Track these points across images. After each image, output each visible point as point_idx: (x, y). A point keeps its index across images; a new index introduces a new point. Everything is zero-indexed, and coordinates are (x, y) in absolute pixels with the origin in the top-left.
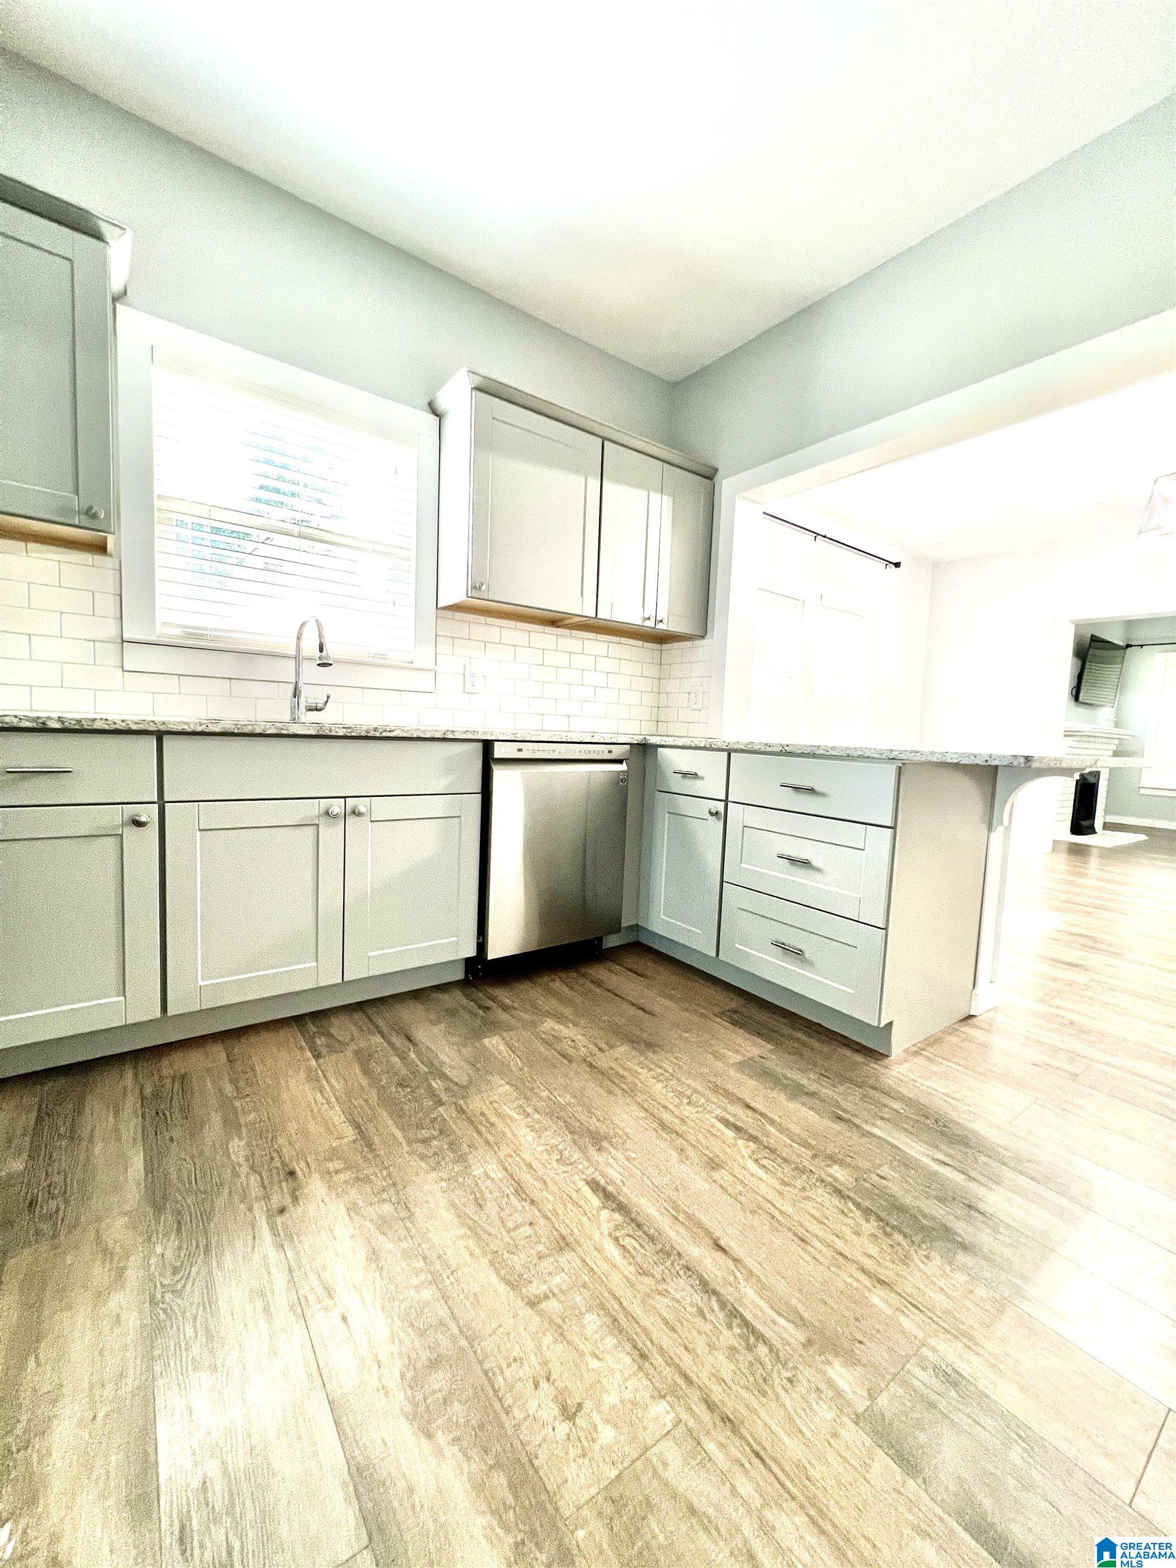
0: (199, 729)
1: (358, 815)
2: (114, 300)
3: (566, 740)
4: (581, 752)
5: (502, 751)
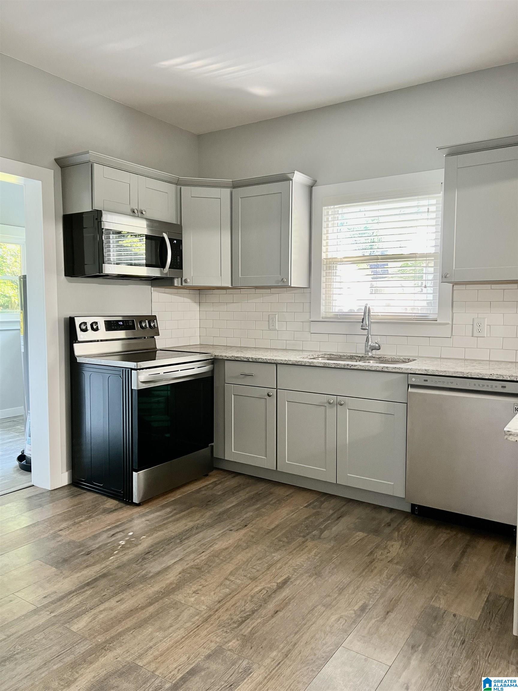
0: (285, 362)
1: (341, 405)
2: (312, 187)
3: (465, 376)
4: (475, 385)
5: (414, 380)
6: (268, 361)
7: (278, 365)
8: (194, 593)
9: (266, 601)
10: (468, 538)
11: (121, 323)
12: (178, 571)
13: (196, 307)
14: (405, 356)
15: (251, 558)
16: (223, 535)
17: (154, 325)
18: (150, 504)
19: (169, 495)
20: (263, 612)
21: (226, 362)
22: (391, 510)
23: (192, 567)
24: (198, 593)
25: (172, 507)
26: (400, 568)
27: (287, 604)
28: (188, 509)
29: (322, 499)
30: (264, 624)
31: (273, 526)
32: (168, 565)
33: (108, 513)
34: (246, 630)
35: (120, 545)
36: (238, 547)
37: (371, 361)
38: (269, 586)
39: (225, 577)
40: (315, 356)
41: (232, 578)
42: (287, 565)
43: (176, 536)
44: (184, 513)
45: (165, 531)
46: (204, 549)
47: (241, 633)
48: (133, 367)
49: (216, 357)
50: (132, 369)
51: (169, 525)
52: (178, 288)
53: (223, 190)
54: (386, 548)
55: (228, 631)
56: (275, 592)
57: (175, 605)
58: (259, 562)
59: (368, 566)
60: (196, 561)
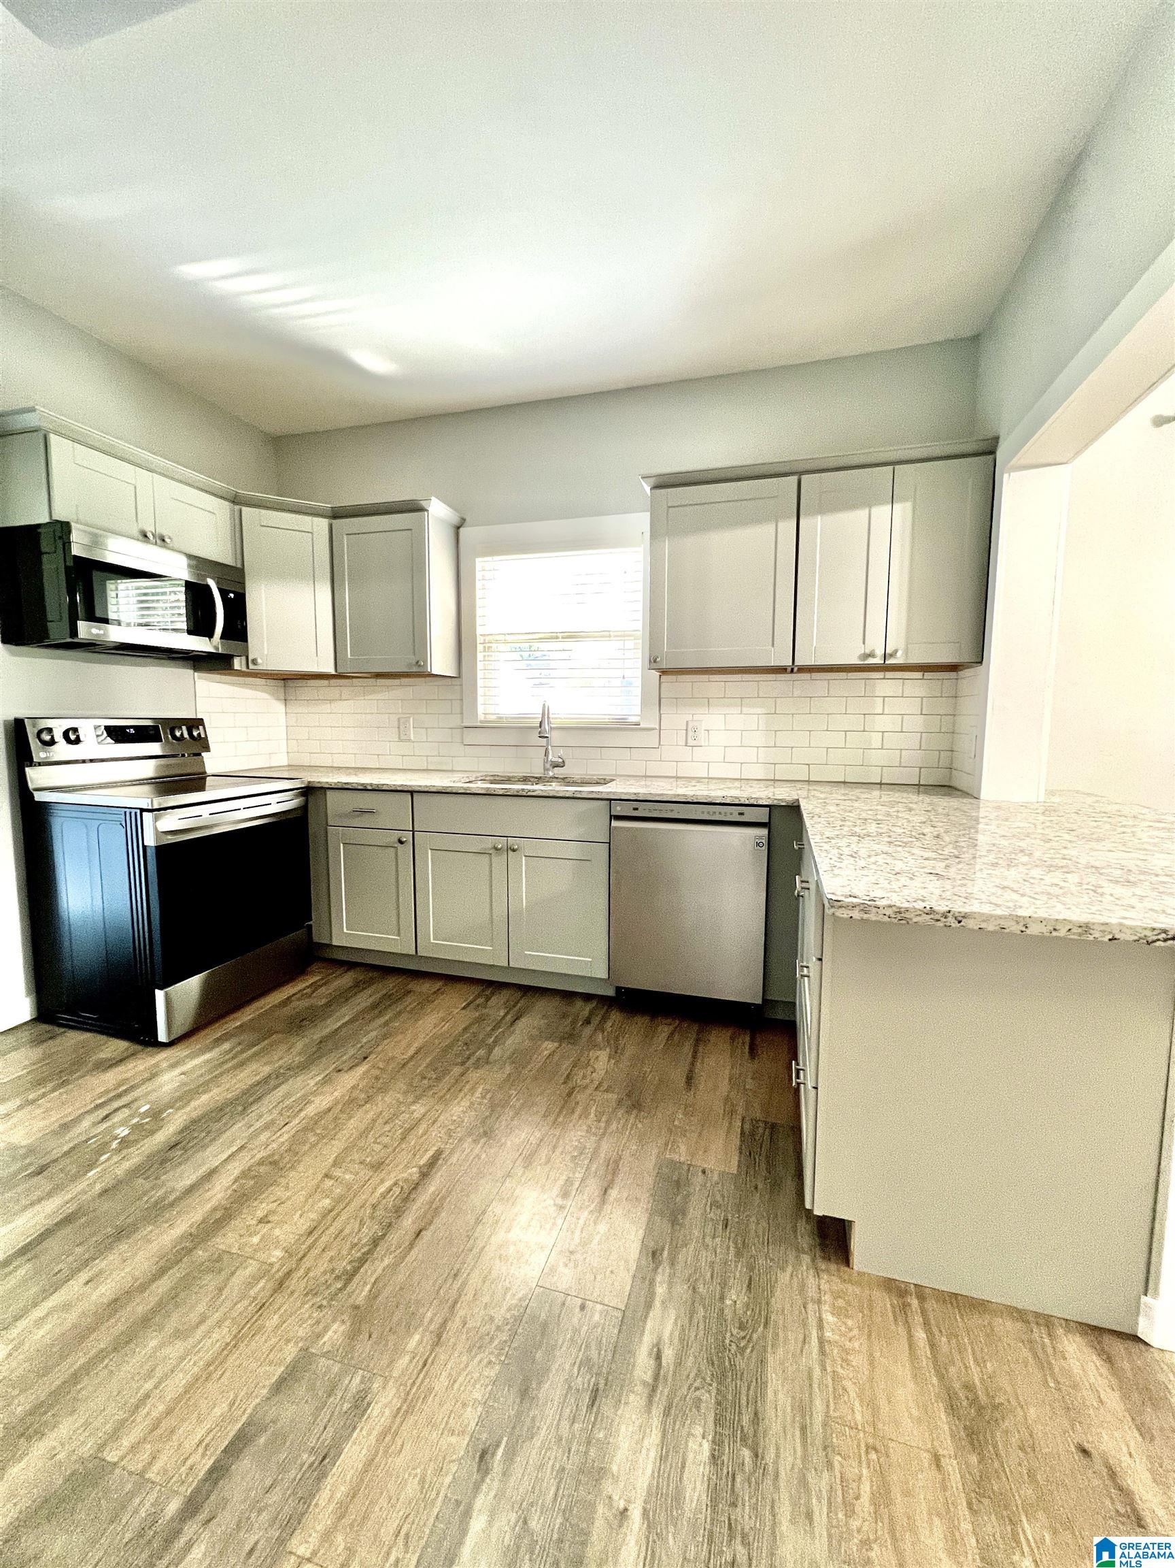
0: (425, 790)
1: (514, 850)
2: (458, 528)
3: (689, 800)
4: (703, 813)
5: (618, 809)
6: (399, 789)
7: (415, 795)
8: (260, 1222)
9: (399, 1212)
10: (696, 1027)
11: (132, 731)
12: (232, 1177)
13: (279, 707)
14: (598, 775)
15: (374, 1121)
16: (327, 1081)
17: (199, 735)
18: (194, 1038)
19: (232, 1017)
20: (394, 1238)
21: (329, 793)
22: (587, 997)
23: (261, 1163)
24: (269, 1222)
25: (234, 1041)
26: (613, 1097)
27: (437, 1212)
28: (266, 1038)
29: (488, 992)
30: (394, 1267)
31: (411, 1052)
32: (213, 1167)
33: (103, 1071)
34: (360, 1292)
35: (116, 1138)
36: (351, 1104)
37: (554, 784)
38: (405, 1175)
39: (323, 1172)
40: (471, 779)
41: (337, 1173)
42: (436, 1126)
43: (237, 1099)
44: (255, 1049)
45: (216, 1091)
46: (289, 1117)
47: (351, 1301)
48: (145, 807)
49: (310, 785)
50: (142, 810)
51: (225, 1079)
52: (240, 674)
53: (316, 520)
54: (588, 1064)
55: (325, 1303)
56: (416, 1187)
57: (217, 1262)
58: (387, 1128)
59: (566, 1102)
60: (270, 1147)
